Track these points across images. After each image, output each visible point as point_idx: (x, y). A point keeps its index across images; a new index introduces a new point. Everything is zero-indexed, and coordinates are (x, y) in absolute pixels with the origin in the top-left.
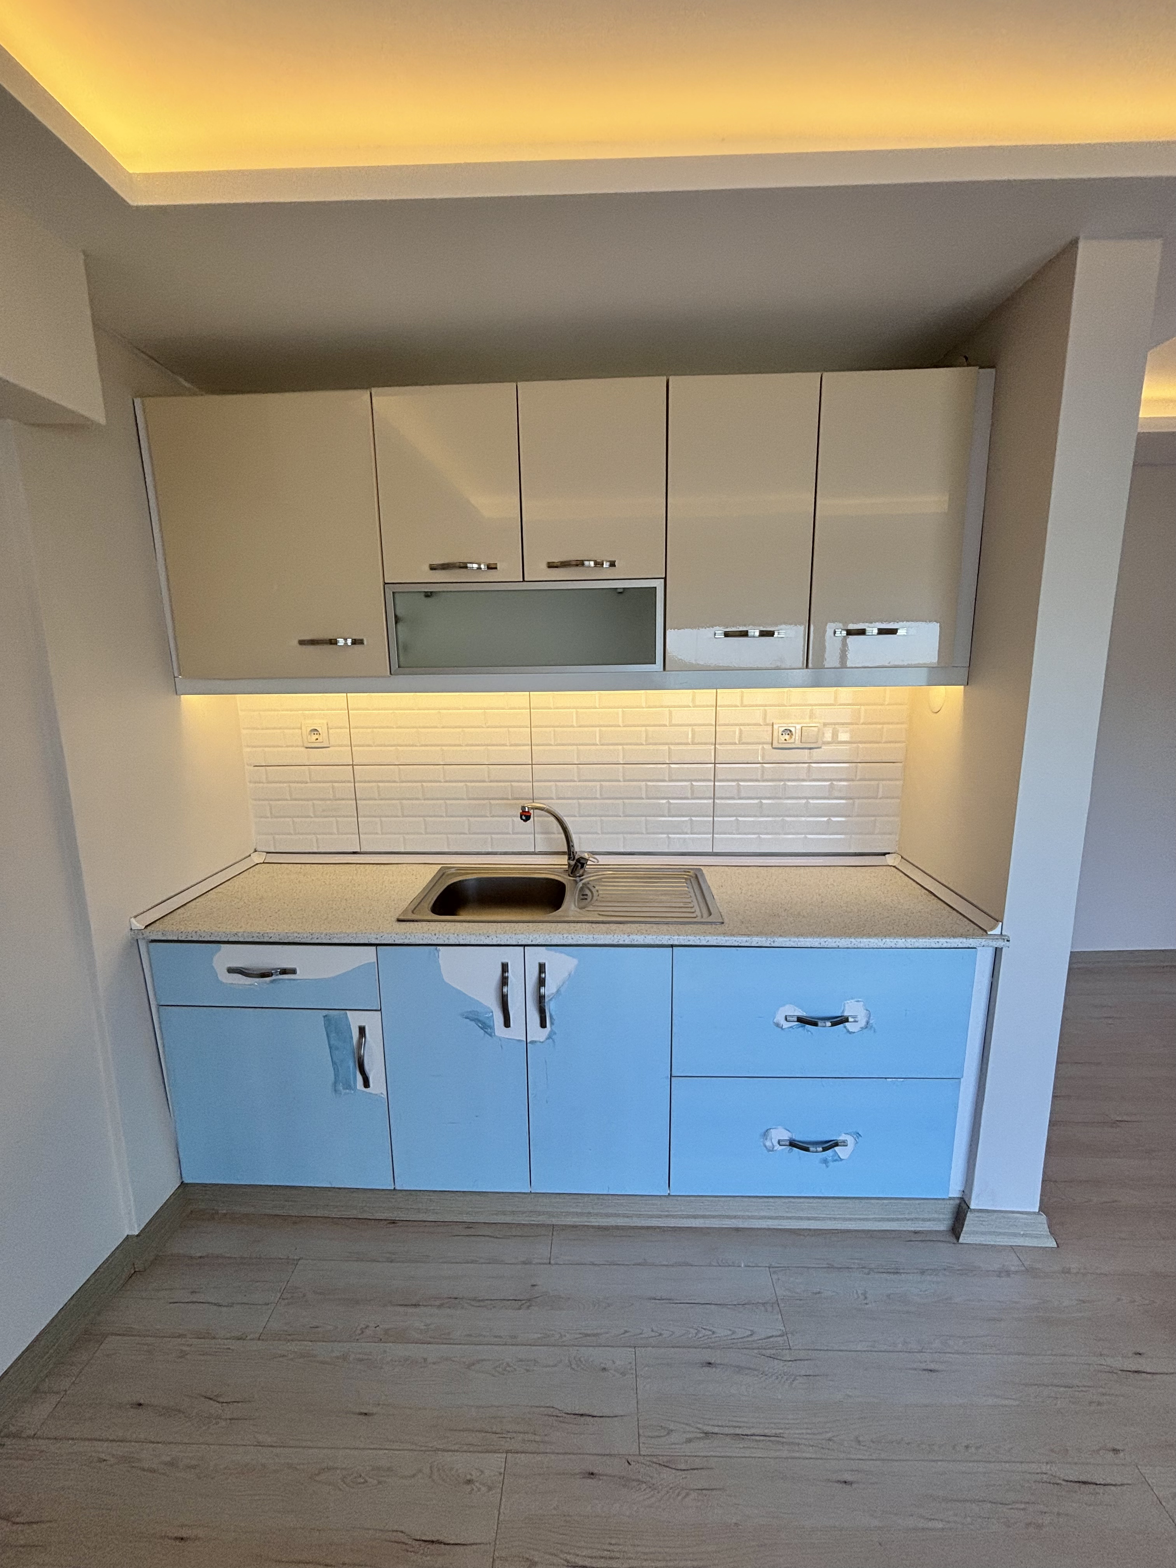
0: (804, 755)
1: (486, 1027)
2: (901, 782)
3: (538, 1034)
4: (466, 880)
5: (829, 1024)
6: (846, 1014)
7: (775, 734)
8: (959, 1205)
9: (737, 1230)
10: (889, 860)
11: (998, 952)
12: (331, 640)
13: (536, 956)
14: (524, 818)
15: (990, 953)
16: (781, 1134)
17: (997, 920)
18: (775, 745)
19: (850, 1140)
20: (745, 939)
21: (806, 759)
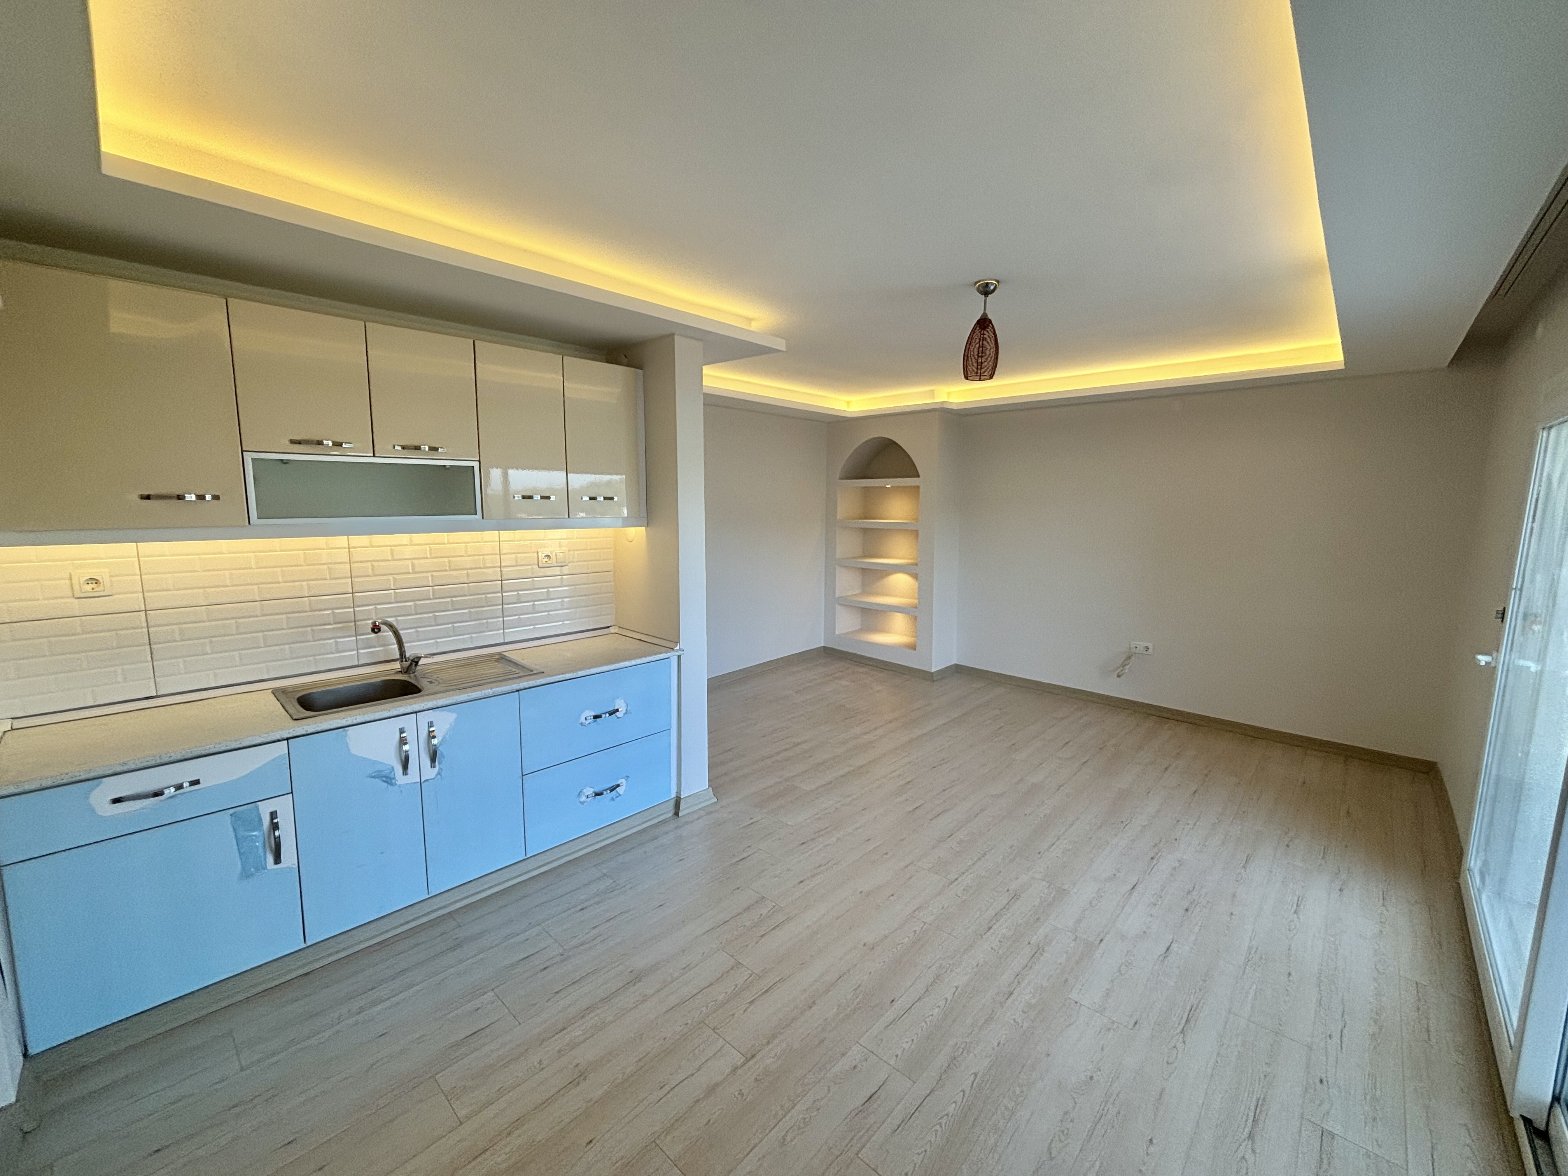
0: (557, 571)
1: (389, 780)
2: (613, 583)
3: (429, 773)
4: (305, 695)
5: (608, 715)
6: (616, 708)
7: (540, 559)
8: (676, 800)
9: (570, 861)
10: (612, 630)
11: (679, 657)
12: (178, 496)
13: (424, 718)
14: (376, 630)
15: (676, 658)
16: (589, 791)
17: (677, 642)
18: (540, 565)
19: (623, 780)
20: (561, 676)
21: (558, 573)
